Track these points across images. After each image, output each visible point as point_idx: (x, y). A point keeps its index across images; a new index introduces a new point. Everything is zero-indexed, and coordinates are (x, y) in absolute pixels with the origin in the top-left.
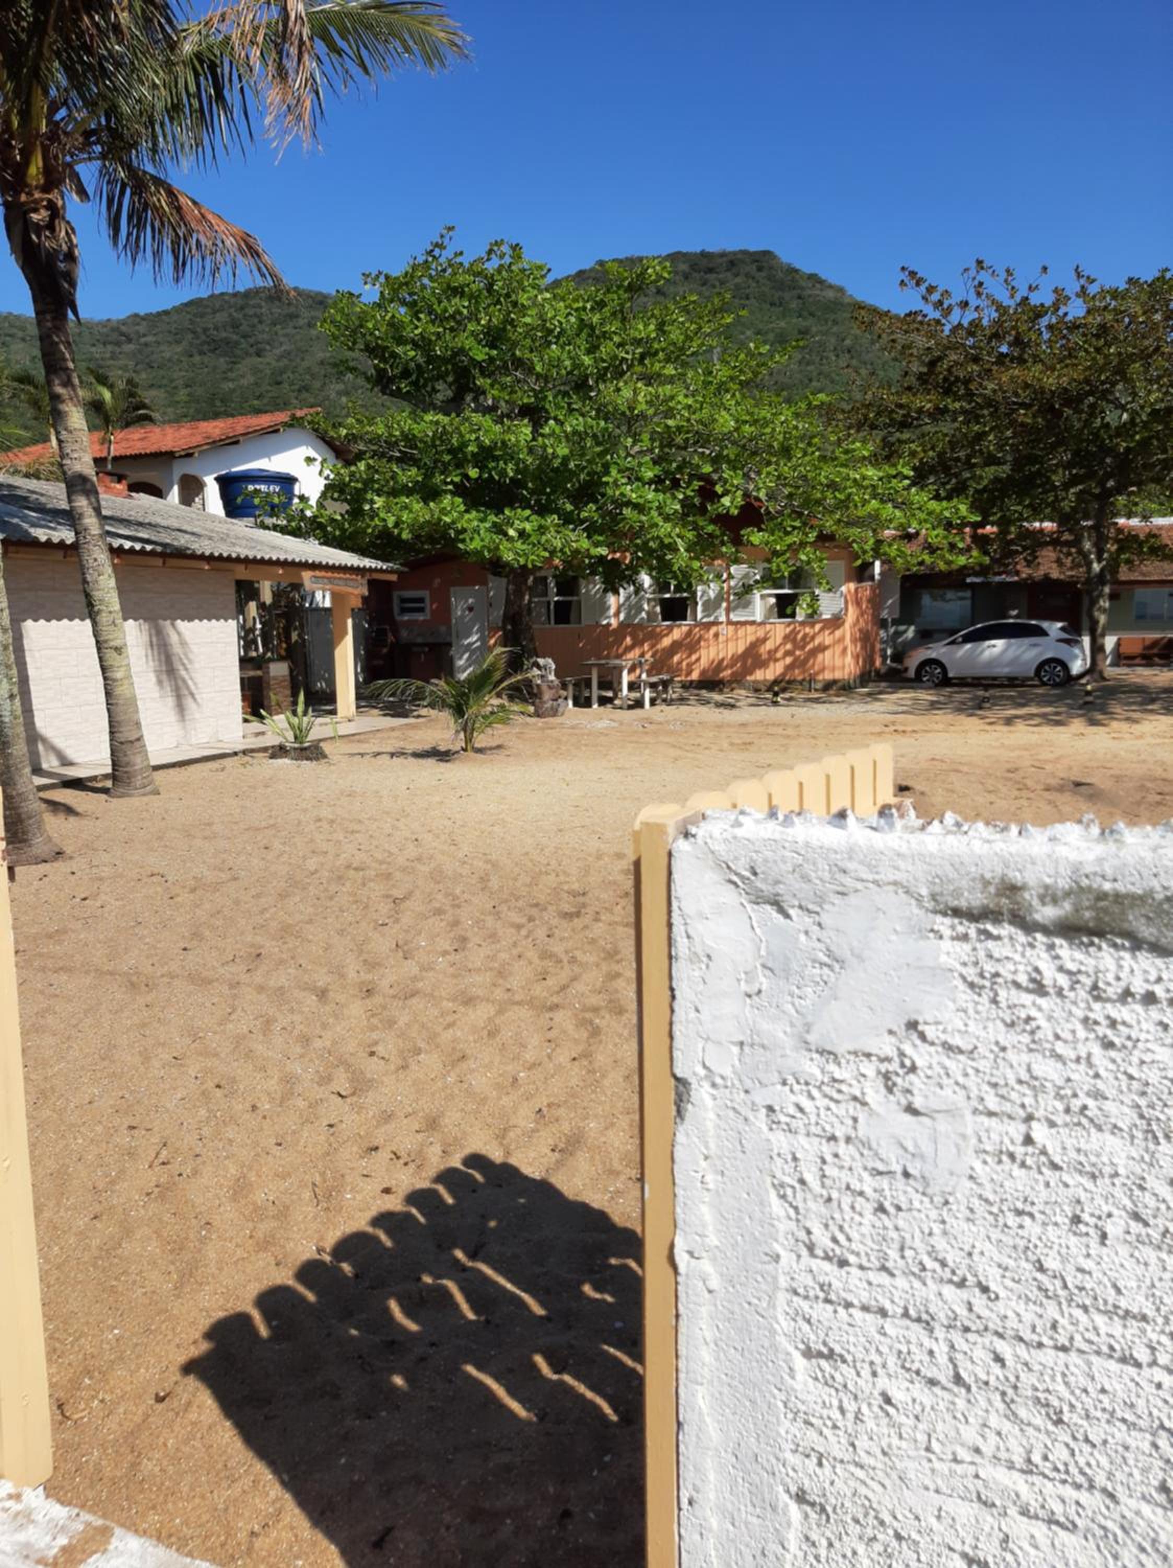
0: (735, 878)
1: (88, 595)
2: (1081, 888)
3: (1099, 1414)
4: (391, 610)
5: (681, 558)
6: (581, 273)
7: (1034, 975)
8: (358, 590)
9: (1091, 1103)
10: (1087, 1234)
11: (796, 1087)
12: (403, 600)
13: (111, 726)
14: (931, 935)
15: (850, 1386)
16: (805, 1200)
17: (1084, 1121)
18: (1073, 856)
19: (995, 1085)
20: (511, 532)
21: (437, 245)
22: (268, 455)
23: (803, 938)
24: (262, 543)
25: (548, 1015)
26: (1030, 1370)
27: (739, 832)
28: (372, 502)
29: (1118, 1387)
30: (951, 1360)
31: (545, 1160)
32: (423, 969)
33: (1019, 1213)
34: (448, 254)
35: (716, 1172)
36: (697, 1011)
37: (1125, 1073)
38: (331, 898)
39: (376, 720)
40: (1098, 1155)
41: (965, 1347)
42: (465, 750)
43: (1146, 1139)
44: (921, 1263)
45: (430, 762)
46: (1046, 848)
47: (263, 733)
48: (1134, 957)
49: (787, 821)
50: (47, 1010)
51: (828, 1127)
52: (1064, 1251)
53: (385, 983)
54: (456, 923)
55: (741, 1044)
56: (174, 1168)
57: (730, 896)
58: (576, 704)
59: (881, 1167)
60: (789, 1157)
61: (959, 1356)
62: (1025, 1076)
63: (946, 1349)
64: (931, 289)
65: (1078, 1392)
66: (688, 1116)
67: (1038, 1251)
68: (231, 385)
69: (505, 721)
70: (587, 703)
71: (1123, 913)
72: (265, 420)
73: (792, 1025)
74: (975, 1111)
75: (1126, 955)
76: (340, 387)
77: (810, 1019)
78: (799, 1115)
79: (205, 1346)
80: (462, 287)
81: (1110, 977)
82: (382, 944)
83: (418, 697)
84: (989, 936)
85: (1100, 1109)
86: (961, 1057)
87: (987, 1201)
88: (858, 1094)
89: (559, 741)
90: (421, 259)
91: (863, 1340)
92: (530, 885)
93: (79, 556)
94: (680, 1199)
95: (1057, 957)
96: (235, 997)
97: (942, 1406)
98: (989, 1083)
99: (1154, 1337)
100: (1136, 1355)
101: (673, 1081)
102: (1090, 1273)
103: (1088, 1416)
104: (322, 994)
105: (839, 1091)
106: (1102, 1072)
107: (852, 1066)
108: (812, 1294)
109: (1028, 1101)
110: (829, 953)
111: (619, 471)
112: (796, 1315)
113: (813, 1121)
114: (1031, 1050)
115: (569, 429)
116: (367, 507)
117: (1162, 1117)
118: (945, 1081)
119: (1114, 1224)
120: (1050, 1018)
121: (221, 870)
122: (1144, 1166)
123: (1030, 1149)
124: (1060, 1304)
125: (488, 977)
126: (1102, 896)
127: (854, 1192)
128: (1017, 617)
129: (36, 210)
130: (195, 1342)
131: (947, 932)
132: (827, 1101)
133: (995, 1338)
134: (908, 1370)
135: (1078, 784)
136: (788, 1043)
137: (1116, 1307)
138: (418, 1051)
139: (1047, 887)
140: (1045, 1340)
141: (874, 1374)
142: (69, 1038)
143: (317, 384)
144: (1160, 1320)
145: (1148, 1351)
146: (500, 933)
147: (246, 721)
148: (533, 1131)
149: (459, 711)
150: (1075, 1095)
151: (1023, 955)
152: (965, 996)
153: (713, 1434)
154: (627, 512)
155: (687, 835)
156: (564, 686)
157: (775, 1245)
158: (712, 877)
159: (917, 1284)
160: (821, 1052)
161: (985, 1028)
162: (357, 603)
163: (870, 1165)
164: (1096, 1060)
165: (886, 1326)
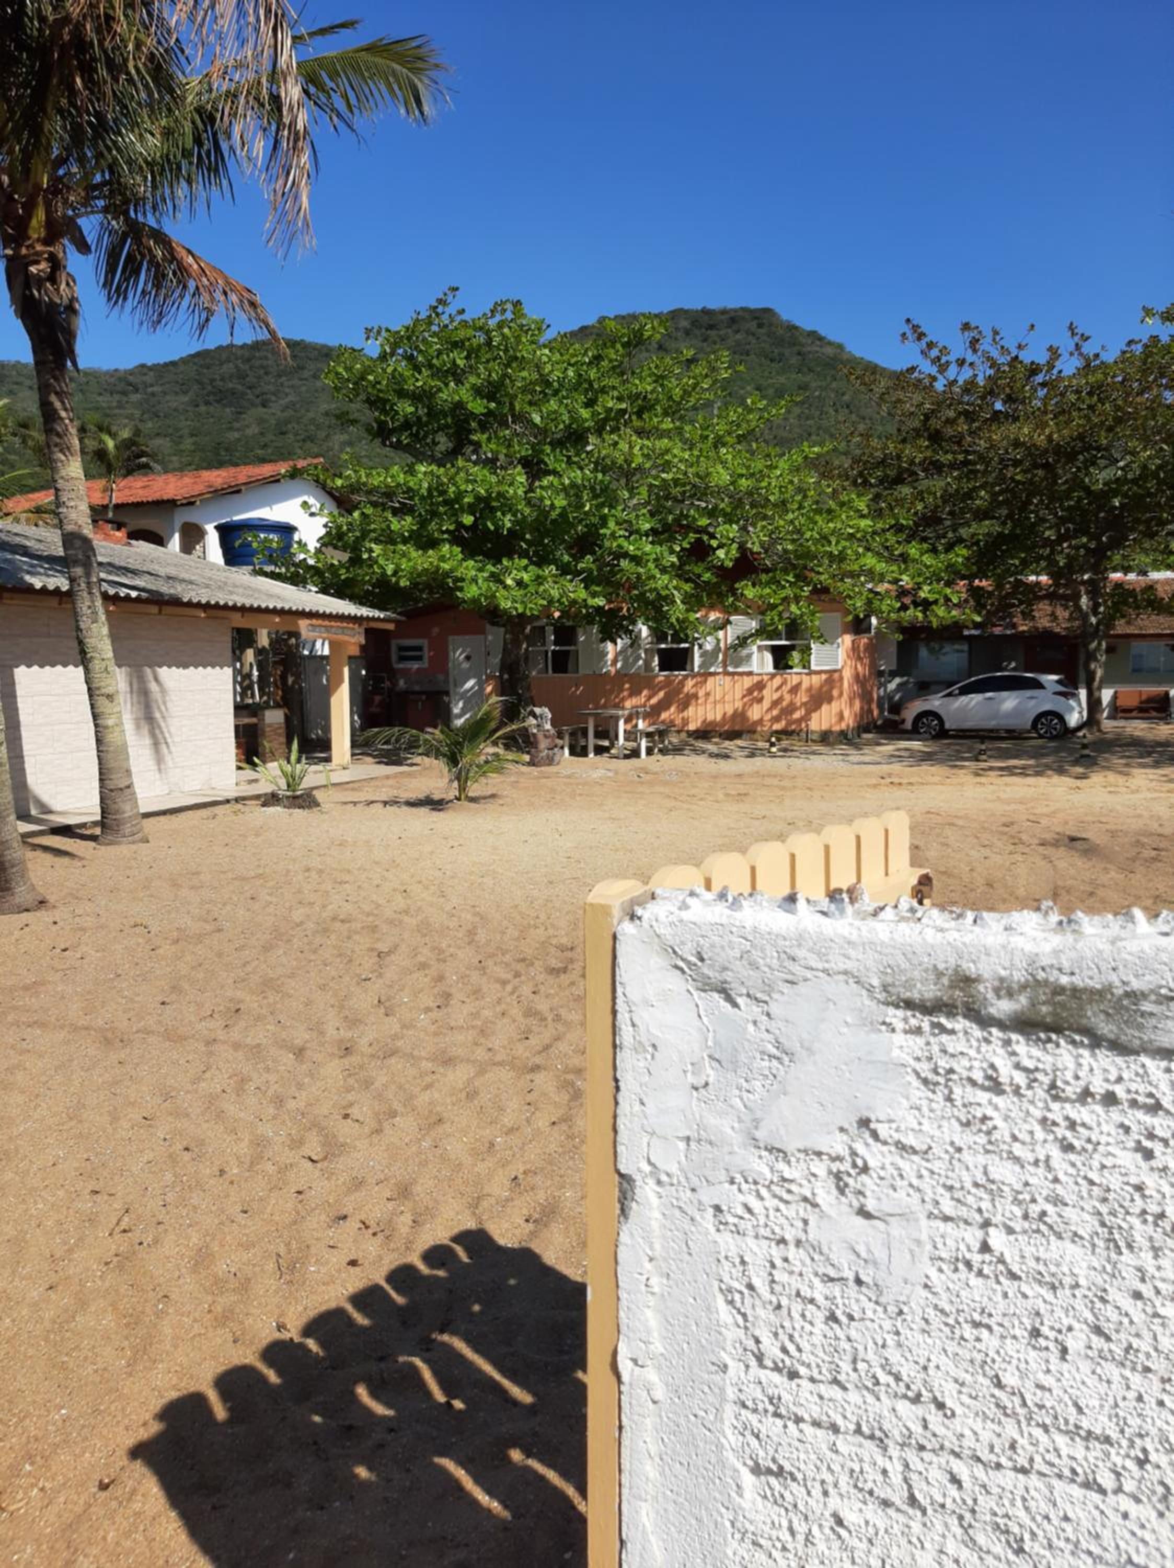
0: (681, 964)
1: (81, 643)
2: (1037, 981)
3: (1062, 1544)
4: (388, 659)
5: (678, 610)
6: (583, 329)
7: (990, 1072)
8: (355, 640)
9: (1050, 1209)
10: (1047, 1349)
11: (745, 1187)
12: (402, 649)
13: (101, 773)
14: (883, 1028)
15: (801, 1507)
16: (753, 1307)
17: (1043, 1228)
18: (1029, 947)
19: (950, 1188)
20: (509, 582)
21: (440, 301)
22: (269, 503)
23: (751, 1028)
24: (260, 591)
25: (529, 1077)
26: (988, 1492)
27: (685, 915)
28: (371, 551)
29: (1081, 1514)
30: (906, 1480)
31: (517, 1232)
32: (404, 1026)
33: (976, 1325)
34: (451, 309)
35: (662, 1275)
36: (642, 1103)
37: (1085, 1178)
38: (315, 952)
39: (370, 768)
40: (1058, 1265)
41: (920, 1467)
42: (458, 799)
43: (1108, 1248)
44: (874, 1377)
45: (423, 811)
46: (1002, 938)
47: (256, 781)
48: (1094, 1055)
49: (735, 905)
50: (17, 1066)
51: (777, 1230)
52: (1023, 1366)
53: (364, 1042)
54: (440, 978)
55: (688, 1139)
56: (135, 1236)
57: (676, 983)
58: (573, 753)
59: (833, 1273)
60: (737, 1261)
61: (914, 1477)
62: (981, 1180)
63: (900, 1468)
64: (930, 345)
65: (1039, 1518)
66: (632, 1214)
67: (996, 1366)
68: (236, 435)
69: (499, 770)
70: (583, 753)
71: (1081, 1008)
72: (267, 470)
73: (740, 1121)
74: (930, 1215)
75: (1086, 1053)
76: (345, 437)
77: (759, 1114)
78: (747, 1216)
79: (155, 1428)
80: (462, 342)
81: (1069, 1076)
82: (363, 1001)
83: (412, 746)
84: (943, 1030)
85: (1060, 1216)
86: (915, 1158)
87: (942, 1311)
88: (809, 1195)
89: (553, 790)
90: (423, 316)
91: (813, 1457)
92: (517, 939)
93: (73, 603)
94: (624, 1303)
95: (1014, 1054)
96: (211, 1054)
97: (896, 1529)
98: (944, 1186)
99: (1119, 1461)
100: (1099, 1480)
101: (617, 1177)
102: (1050, 1390)
103: (1050, 1546)
104: (300, 1052)
105: (789, 1191)
106: (1061, 1176)
107: (803, 1165)
108: (761, 1407)
109: (985, 1205)
110: (778, 1045)
111: (617, 523)
112: (743, 1429)
113: (762, 1222)
114: (988, 1152)
115: (567, 482)
116: (365, 556)
117: (1124, 1225)
118: (899, 1183)
119: (1074, 1338)
120: (1006, 1118)
121: (206, 921)
122: (1106, 1277)
123: (987, 1257)
124: (1019, 1422)
125: (471, 1035)
126: (1059, 990)
127: (804, 1299)
128: (1014, 669)
129: (37, 262)
130: (145, 1424)
131: (899, 1025)
132: (776, 1201)
133: (952, 1458)
134: (861, 1490)
135: (1073, 839)
136: (736, 1139)
137: (1077, 1427)
138: (393, 1114)
139: (1002, 980)
140: (1003, 1461)
141: (826, 1493)
142: (37, 1096)
143: (322, 434)
144: (1125, 1443)
145: (1113, 1476)
146: (485, 990)
147: (239, 768)
148: (507, 1200)
149: (453, 760)
150: (1034, 1201)
151: (978, 1051)
152: (919, 1093)
153: (657, 1553)
154: (624, 563)
155: (633, 917)
156: (560, 735)
157: (722, 1353)
158: (658, 962)
159: (870, 1399)
160: (770, 1150)
161: (940, 1127)
162: (355, 651)
163: (821, 1271)
164: (1054, 1163)
165: (839, 1443)
